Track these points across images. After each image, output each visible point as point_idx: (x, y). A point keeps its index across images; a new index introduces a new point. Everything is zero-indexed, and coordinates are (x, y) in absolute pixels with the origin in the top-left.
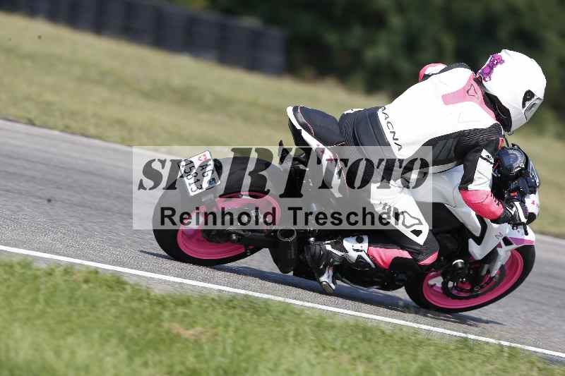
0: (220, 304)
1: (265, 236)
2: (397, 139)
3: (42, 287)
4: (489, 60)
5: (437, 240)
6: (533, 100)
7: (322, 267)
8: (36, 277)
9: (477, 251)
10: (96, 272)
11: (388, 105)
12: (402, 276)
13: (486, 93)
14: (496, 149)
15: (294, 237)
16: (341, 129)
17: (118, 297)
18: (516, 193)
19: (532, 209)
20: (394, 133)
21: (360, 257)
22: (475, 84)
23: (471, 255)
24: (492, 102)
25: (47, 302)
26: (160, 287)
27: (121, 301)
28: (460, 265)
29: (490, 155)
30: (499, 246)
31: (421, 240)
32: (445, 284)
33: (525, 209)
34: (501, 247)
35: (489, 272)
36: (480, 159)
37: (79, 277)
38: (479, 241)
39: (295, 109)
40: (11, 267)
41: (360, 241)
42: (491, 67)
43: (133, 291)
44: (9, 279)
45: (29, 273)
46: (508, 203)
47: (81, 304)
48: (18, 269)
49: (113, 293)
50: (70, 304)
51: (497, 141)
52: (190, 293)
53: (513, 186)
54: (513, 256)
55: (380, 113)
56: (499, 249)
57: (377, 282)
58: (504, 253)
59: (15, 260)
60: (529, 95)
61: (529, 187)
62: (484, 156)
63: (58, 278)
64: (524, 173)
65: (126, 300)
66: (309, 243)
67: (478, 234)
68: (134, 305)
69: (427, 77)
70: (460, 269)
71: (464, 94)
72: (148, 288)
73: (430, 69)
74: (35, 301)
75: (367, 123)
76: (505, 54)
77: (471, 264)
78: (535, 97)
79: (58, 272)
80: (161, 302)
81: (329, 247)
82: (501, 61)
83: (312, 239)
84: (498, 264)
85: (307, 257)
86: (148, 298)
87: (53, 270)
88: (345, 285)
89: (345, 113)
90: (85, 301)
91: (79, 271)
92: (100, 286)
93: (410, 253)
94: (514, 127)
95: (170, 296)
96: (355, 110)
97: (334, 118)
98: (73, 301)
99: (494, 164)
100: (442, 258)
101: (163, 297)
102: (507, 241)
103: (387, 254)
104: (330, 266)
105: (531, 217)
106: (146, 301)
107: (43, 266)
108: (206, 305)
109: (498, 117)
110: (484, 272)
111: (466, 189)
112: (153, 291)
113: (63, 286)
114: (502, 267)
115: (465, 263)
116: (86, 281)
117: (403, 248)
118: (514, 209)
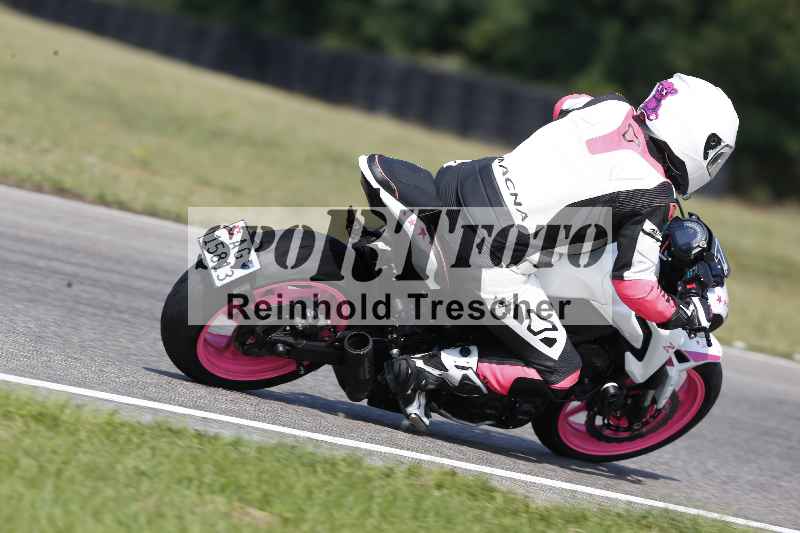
0: (628, 521)
1: (327, 347)
2: (520, 204)
3: (376, 493)
4: (655, 89)
5: (580, 353)
6: (719, 148)
7: (409, 392)
8: (368, 480)
9: (637, 370)
10: (453, 473)
11: (508, 155)
12: (526, 407)
13: (651, 138)
14: (665, 219)
15: (370, 346)
16: (438, 189)
17: (484, 509)
18: (694, 285)
19: (717, 308)
20: (516, 195)
21: (465, 377)
22: (635, 125)
23: (628, 376)
24: (659, 150)
25: (383, 516)
26: (542, 495)
27: (488, 516)
28: (612, 391)
29: (656, 229)
30: (669, 362)
31: (555, 353)
32: (590, 420)
33: (707, 308)
34: (672, 365)
35: (654, 401)
36: (641, 233)
37: (430, 480)
38: (640, 355)
39: (371, 160)
40: (334, 464)
41: (465, 353)
42: (659, 99)
43: (505, 502)
44: (329, 483)
45: (359, 473)
46: (684, 298)
47: (431, 519)
48: (343, 467)
49: (476, 504)
50: (415, 518)
51: (667, 207)
52: (586, 505)
53: (690, 274)
54: (690, 378)
55: (495, 165)
56: (668, 368)
57: (491, 414)
58: (677, 375)
59: (339, 454)
60: (713, 141)
61: (714, 276)
62: (648, 230)
63: (400, 480)
64: (706, 255)
65: (495, 515)
66: (390, 357)
67: (638, 345)
68: (507, 521)
69: (564, 113)
70: (613, 396)
71: (619, 139)
72: (526, 497)
73: (569, 102)
74: (367, 513)
75: (477, 180)
76: (679, 80)
77: (629, 389)
78: (723, 144)
79: (400, 472)
80: (545, 518)
81: (420, 364)
82: (673, 91)
83: (395, 351)
84: (668, 391)
85: (388, 377)
86: (527, 512)
87: (391, 469)
88: (445, 419)
89: (445, 166)
90: (437, 514)
91: (430, 472)
92: (458, 494)
93: (539, 371)
94: (692, 188)
95: (557, 509)
96: (459, 162)
97: (428, 173)
98: (420, 514)
99: (663, 242)
100: (586, 380)
101: (547, 510)
102: (681, 357)
103: (506, 373)
104: (422, 391)
105: (716, 321)
106: (524, 515)
107: (379, 464)
108: (609, 523)
109: (667, 173)
110: (647, 403)
111: (621, 278)
112: (533, 501)
113: (405, 491)
114: (674, 395)
115: (619, 388)
116: (439, 486)
117: (528, 364)
118: (692, 307)
